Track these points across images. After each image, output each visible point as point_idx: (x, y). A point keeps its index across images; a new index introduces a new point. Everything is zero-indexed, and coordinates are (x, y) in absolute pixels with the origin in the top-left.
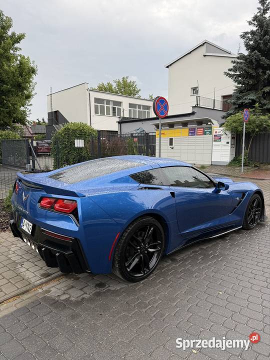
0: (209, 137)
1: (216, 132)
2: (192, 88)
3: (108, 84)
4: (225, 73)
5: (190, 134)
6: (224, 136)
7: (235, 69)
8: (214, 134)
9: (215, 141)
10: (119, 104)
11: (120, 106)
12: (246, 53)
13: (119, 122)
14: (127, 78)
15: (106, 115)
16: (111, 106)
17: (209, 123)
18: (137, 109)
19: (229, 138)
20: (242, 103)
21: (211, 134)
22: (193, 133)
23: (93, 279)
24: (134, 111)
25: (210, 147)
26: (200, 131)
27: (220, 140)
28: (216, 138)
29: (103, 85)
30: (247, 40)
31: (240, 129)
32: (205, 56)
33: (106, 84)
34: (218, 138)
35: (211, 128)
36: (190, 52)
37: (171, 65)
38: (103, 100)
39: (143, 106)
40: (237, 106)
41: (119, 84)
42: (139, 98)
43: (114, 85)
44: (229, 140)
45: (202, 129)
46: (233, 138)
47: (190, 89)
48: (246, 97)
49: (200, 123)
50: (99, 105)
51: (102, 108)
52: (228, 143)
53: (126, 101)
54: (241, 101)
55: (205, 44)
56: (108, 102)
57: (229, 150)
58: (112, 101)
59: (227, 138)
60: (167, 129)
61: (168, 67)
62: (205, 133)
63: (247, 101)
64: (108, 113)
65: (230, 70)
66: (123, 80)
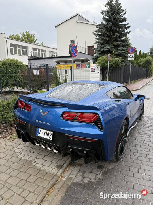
0: (88, 70)
1: (92, 67)
2: (71, 41)
3: (17, 35)
4: (93, 33)
5: (77, 68)
6: (97, 68)
7: (99, 31)
8: (91, 68)
9: (92, 71)
10: (26, 48)
11: (27, 49)
12: (104, 23)
13: (29, 59)
14: (29, 32)
15: (18, 54)
16: (21, 49)
17: (88, 61)
18: (38, 52)
19: (99, 70)
20: (103, 50)
21: (89, 68)
22: (79, 67)
23: (91, 163)
24: (36, 53)
25: (89, 75)
26: (83, 66)
27: (94, 71)
28: (92, 70)
29: (13, 36)
30: (104, 15)
31: (106, 65)
32: (77, 22)
33: (15, 35)
34: (93, 70)
35: (89, 64)
36: (69, 19)
37: (58, 26)
38: (16, 45)
39: (41, 50)
40: (101, 52)
41: (24, 35)
42: (37, 45)
43: (21, 36)
44: (99, 71)
45: (84, 65)
46: (101, 70)
47: (70, 41)
48: (105, 47)
49: (83, 61)
50: (13, 48)
51: (15, 50)
52: (98, 73)
53: (30, 47)
54: (103, 49)
55: (78, 15)
56: (19, 46)
57: (99, 77)
58: (22, 46)
59: (98, 70)
60: (64, 64)
61: (56, 27)
62: (86, 67)
63: (106, 50)
64: (20, 54)
65: (96, 31)
66: (27, 33)
